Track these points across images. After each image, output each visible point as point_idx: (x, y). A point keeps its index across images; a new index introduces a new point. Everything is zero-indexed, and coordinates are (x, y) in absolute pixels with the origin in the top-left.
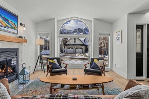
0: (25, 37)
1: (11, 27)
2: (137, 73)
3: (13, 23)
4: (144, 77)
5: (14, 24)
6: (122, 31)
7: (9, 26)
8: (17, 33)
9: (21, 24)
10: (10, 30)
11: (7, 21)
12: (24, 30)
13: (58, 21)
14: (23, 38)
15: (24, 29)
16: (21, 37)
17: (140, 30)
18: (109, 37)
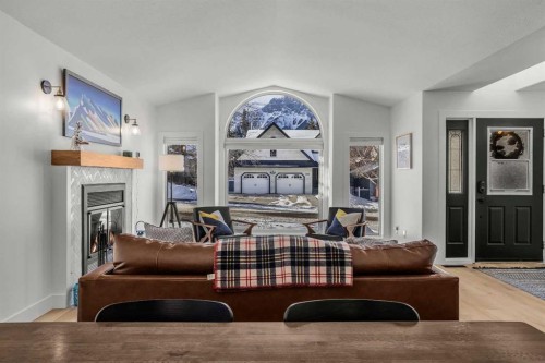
0: (138, 154)
2: (448, 247)
4: (470, 260)
6: (411, 135)
8: (120, 144)
9: (127, 119)
11: (104, 117)
12: (133, 135)
13: (221, 99)
14: (134, 155)
15: (135, 130)
16: (127, 154)
17: (459, 133)
18: (382, 148)
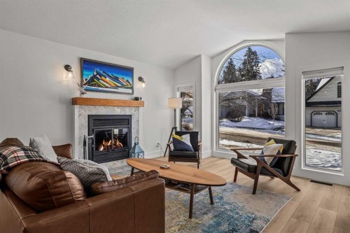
0: (141, 99)
1: (123, 86)
3: (125, 80)
5: (127, 81)
7: (120, 85)
8: (133, 93)
9: (140, 79)
10: (120, 90)
11: (116, 79)
15: (144, 85)
